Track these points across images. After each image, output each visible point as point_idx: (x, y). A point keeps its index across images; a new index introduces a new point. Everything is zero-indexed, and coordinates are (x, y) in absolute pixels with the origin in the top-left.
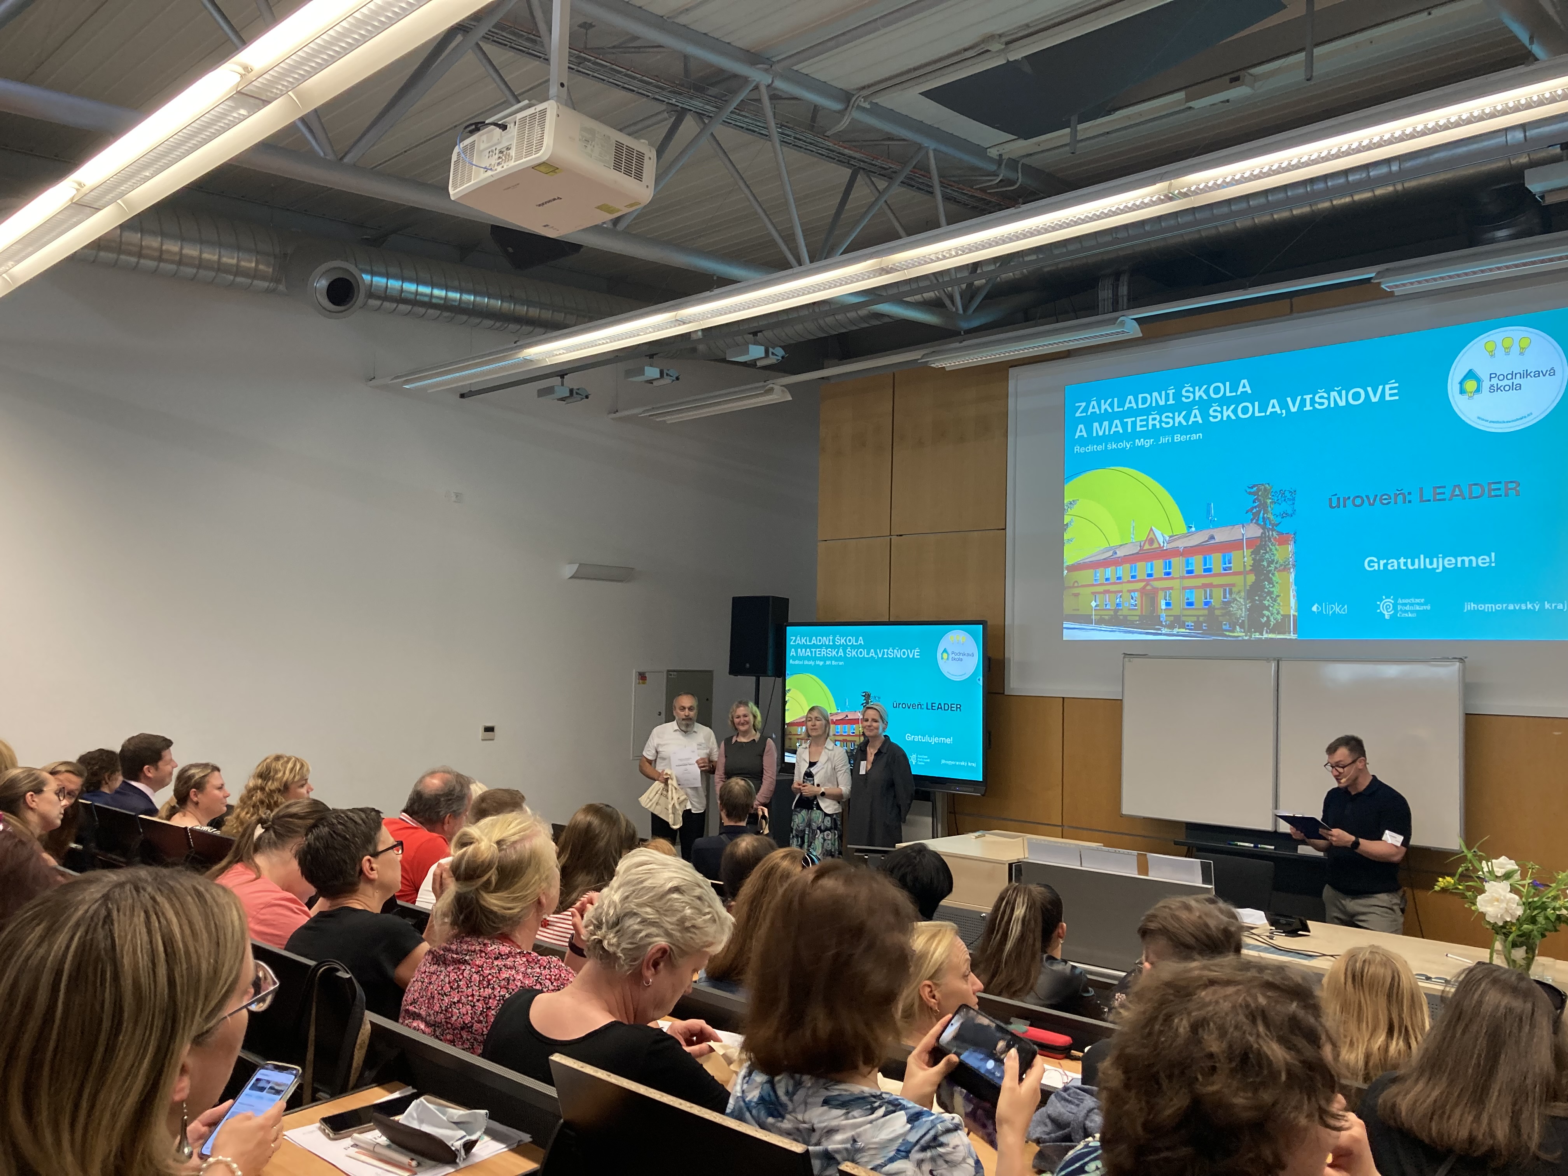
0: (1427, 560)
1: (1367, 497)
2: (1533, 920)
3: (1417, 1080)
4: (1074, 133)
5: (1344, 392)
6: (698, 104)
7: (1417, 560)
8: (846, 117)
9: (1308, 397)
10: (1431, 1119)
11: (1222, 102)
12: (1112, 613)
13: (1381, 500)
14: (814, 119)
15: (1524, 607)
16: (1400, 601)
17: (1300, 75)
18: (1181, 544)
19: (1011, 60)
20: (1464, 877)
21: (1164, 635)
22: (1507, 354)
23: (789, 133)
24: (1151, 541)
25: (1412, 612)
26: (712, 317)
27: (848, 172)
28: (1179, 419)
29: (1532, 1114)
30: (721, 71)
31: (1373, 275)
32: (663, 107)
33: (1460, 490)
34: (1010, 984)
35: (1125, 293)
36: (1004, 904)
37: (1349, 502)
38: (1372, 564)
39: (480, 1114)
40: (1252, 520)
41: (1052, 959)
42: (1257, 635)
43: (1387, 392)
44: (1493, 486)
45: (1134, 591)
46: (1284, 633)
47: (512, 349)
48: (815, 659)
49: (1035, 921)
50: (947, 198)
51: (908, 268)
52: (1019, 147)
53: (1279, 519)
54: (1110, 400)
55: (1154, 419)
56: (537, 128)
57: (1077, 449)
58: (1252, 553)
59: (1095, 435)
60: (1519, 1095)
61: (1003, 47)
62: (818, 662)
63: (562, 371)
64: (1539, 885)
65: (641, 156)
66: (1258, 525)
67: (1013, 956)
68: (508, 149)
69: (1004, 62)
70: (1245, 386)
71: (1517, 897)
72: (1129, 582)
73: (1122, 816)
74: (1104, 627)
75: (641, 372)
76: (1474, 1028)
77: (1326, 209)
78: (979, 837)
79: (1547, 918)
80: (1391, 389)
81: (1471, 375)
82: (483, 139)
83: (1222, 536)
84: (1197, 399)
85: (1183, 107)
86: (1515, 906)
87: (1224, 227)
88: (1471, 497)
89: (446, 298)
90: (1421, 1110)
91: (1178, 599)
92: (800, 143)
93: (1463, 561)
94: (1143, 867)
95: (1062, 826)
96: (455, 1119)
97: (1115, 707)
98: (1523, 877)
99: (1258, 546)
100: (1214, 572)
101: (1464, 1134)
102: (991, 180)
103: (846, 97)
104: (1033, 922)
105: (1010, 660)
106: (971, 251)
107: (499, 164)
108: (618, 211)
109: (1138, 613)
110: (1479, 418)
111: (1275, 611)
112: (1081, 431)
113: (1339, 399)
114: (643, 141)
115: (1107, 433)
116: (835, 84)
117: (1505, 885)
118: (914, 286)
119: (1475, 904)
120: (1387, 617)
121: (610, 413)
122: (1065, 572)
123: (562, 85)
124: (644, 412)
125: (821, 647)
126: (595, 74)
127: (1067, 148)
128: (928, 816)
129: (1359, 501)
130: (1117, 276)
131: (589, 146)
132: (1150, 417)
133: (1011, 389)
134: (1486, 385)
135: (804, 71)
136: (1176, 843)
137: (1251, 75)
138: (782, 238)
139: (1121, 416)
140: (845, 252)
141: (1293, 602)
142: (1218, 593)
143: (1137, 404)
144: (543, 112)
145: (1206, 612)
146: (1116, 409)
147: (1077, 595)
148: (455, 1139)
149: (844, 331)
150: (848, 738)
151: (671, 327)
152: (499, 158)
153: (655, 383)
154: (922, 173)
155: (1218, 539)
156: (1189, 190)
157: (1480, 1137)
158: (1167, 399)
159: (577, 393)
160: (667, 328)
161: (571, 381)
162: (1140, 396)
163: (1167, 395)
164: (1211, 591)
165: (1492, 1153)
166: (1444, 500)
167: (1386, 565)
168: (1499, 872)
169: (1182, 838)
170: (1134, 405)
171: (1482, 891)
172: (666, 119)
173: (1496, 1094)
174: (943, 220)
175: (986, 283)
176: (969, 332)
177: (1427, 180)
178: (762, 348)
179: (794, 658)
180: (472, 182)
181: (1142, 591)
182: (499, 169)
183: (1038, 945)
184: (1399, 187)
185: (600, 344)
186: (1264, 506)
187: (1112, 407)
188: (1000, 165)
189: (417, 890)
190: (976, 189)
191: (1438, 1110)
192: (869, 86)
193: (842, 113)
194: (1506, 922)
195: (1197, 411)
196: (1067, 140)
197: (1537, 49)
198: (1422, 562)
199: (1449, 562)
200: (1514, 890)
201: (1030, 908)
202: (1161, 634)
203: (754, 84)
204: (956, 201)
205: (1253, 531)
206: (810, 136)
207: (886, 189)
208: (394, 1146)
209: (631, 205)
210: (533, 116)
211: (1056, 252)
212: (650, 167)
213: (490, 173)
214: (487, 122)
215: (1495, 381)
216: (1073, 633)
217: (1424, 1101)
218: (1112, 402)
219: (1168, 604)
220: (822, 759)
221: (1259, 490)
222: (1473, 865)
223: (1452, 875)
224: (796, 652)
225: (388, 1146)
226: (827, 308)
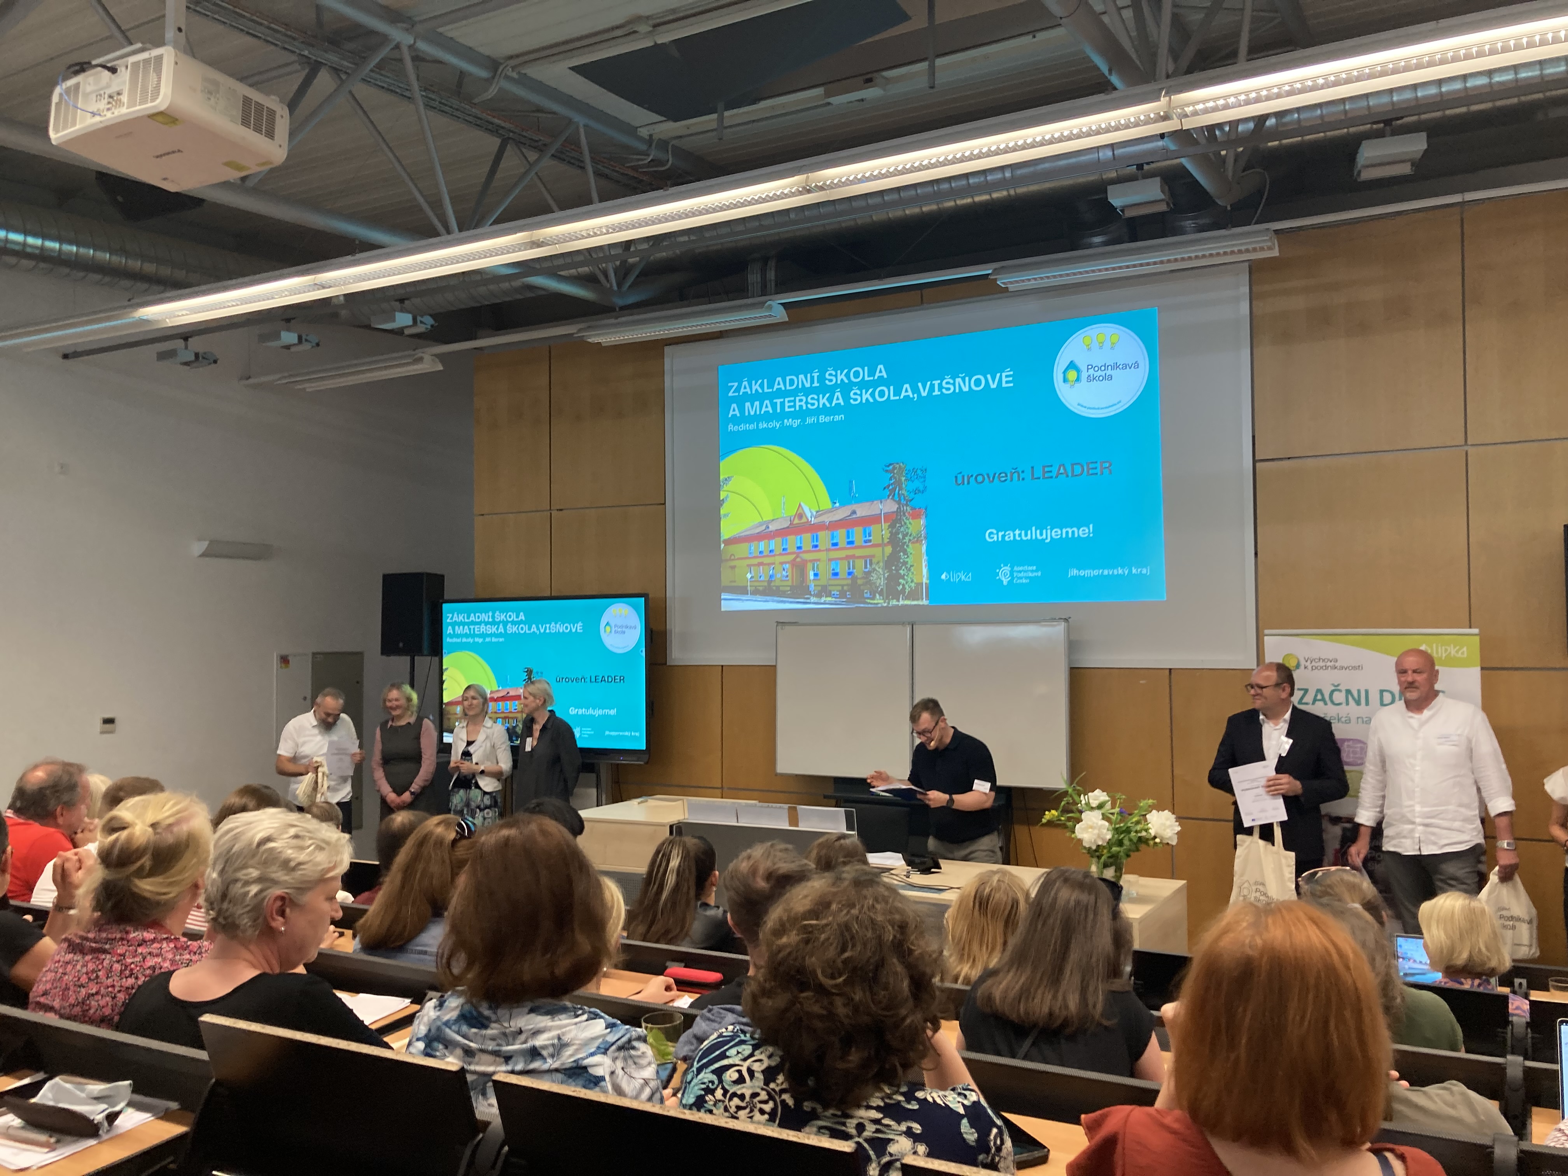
0: (1038, 532)
1: (988, 475)
2: (1120, 843)
3: (1009, 971)
4: (721, 119)
5: (967, 379)
6: (333, 58)
7: (1029, 532)
8: (493, 87)
9: (936, 383)
10: (1019, 1002)
11: (858, 101)
12: (766, 584)
13: (999, 477)
14: (460, 84)
15: (1116, 572)
16: (1016, 568)
17: (923, 83)
18: (827, 519)
19: (659, 42)
20: (1066, 811)
21: (813, 604)
22: (1101, 348)
23: (433, 97)
24: (800, 516)
25: (1026, 578)
26: (354, 282)
27: (497, 141)
28: (823, 401)
29: (1096, 988)
30: (357, 26)
31: (990, 272)
32: (294, 58)
33: (1065, 469)
34: (667, 932)
35: (773, 278)
36: (660, 857)
37: (972, 479)
38: (992, 536)
39: (124, 1086)
40: (889, 496)
41: (706, 905)
42: (894, 602)
43: (1004, 379)
44: (1091, 466)
45: (786, 563)
46: (918, 600)
47: (125, 307)
48: (474, 636)
49: (690, 870)
50: (598, 174)
51: (559, 242)
52: (668, 128)
53: (912, 495)
54: (760, 381)
55: (801, 400)
56: (153, 76)
57: (731, 427)
58: (889, 527)
59: (747, 414)
60: (1086, 973)
61: (651, 29)
62: (477, 640)
63: (186, 333)
64: (1124, 814)
65: (272, 113)
66: (895, 501)
67: (669, 905)
68: (119, 94)
69: (652, 44)
70: (881, 371)
71: (1107, 824)
72: (781, 554)
73: (777, 775)
74: (759, 597)
75: (277, 336)
76: (1051, 921)
77: (951, 207)
78: (642, 802)
79: (1130, 840)
80: (1007, 376)
81: (1072, 365)
82: (87, 81)
83: (863, 511)
84: (839, 382)
85: (822, 102)
86: (1105, 831)
87: (861, 219)
88: (1073, 475)
89: (42, 248)
90: (1012, 994)
91: (825, 570)
92: (447, 109)
93: (1067, 532)
94: (794, 820)
95: (722, 788)
96: (96, 1094)
97: (769, 672)
98: (1113, 807)
99: (894, 520)
100: (856, 544)
101: (1046, 1010)
102: (642, 160)
103: (494, 65)
104: (687, 871)
105: (671, 631)
106: (621, 230)
107: (108, 109)
108: (249, 168)
109: (790, 583)
110: (1079, 404)
111: (909, 580)
112: (734, 410)
113: (964, 384)
114: (273, 97)
115: (758, 413)
116: (481, 50)
117: (1098, 814)
118: (569, 260)
119: (1074, 832)
120: (1005, 583)
121: (241, 379)
122: (722, 546)
123: (180, 30)
124: (279, 379)
125: (479, 623)
126: (216, 16)
127: (715, 133)
128: (590, 787)
129: (979, 478)
130: (765, 260)
131: (212, 99)
132: (797, 398)
133: (667, 367)
134: (1084, 375)
135: (450, 35)
136: (825, 797)
137: (886, 78)
138: (428, 203)
139: (771, 396)
140: (497, 222)
141: (925, 571)
142: (860, 563)
143: (785, 387)
144: (159, 58)
145: (849, 582)
146: (766, 390)
147: (733, 567)
148: (96, 1112)
149: (498, 301)
150: (511, 715)
151: (309, 291)
152: (109, 103)
153: (293, 349)
154: (573, 147)
155: (859, 514)
156: (824, 184)
157: (1057, 1011)
158: (812, 382)
159: (203, 358)
160: (305, 292)
161: (196, 344)
162: (788, 378)
163: (812, 378)
164: (854, 562)
165: (1066, 1023)
166: (1051, 477)
167: (1003, 536)
168: (1094, 803)
169: (830, 791)
170: (782, 386)
171: (1079, 820)
172: (296, 71)
173: (1068, 973)
174: (595, 196)
175: (640, 261)
176: (622, 308)
177: (1034, 188)
178: (410, 316)
179: (451, 636)
180: (77, 127)
181: (793, 563)
182: (109, 115)
183: (692, 893)
184: (1012, 192)
185: (229, 306)
186: (899, 483)
187: (762, 388)
188: (650, 146)
189: (32, 890)
190: (628, 167)
191: (1025, 993)
192: (517, 56)
193: (489, 81)
194: (1098, 846)
195: (839, 394)
196: (714, 125)
197: (1115, 80)
198: (1034, 534)
199: (1056, 533)
200: (1105, 817)
201: (685, 858)
202: (809, 603)
203: (394, 43)
204: (607, 177)
205: (890, 506)
206: (455, 102)
207: (537, 161)
208: (28, 1127)
209: (264, 164)
210: (147, 61)
211: (707, 235)
212: (282, 125)
213: (97, 119)
214: (94, 62)
215: (1091, 371)
216: (730, 604)
217: (1014, 987)
218: (762, 383)
219: (816, 575)
220: (481, 738)
221: (894, 468)
222: (1073, 799)
223: (1056, 810)
224: (454, 630)
225: (23, 1128)
226: (478, 277)
